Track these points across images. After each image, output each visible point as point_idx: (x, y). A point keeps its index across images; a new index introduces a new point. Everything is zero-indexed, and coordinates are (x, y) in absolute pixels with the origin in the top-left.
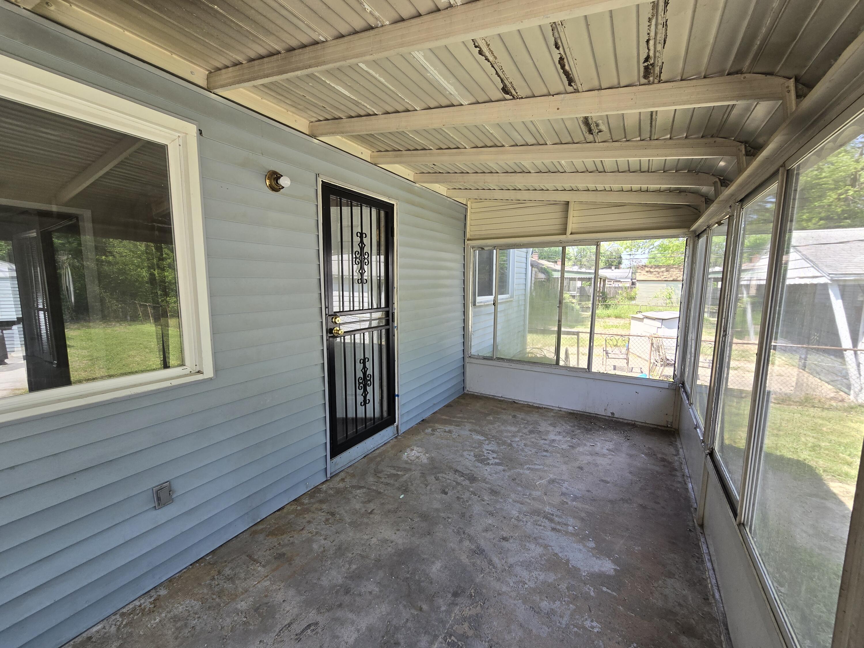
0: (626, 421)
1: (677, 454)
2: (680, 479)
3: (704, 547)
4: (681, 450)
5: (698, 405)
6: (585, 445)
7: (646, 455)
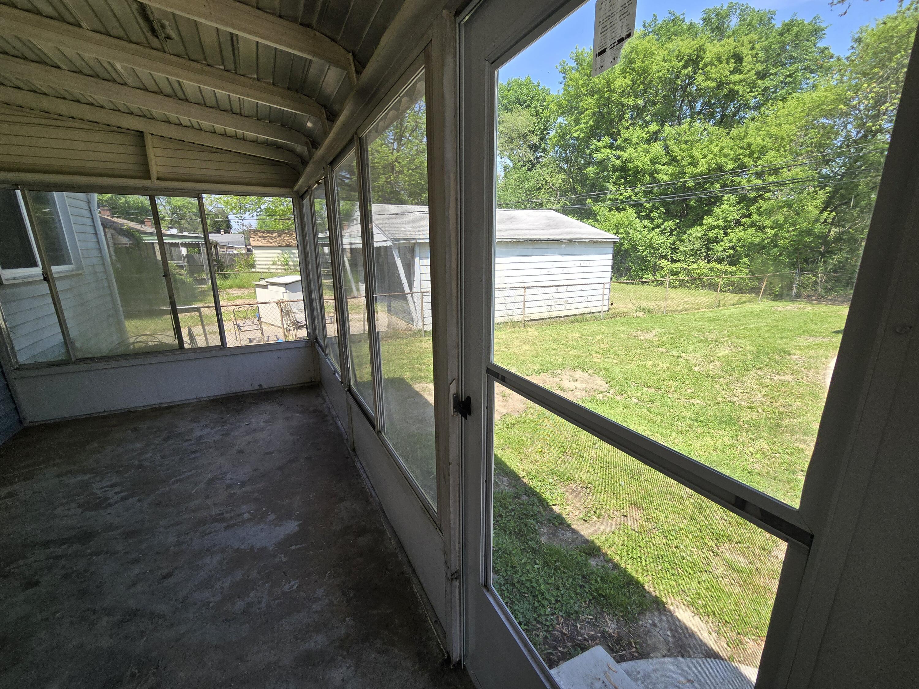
0: (275, 389)
1: (325, 402)
2: (331, 422)
3: (359, 464)
4: (327, 398)
5: (331, 353)
6: (239, 427)
7: (300, 413)
